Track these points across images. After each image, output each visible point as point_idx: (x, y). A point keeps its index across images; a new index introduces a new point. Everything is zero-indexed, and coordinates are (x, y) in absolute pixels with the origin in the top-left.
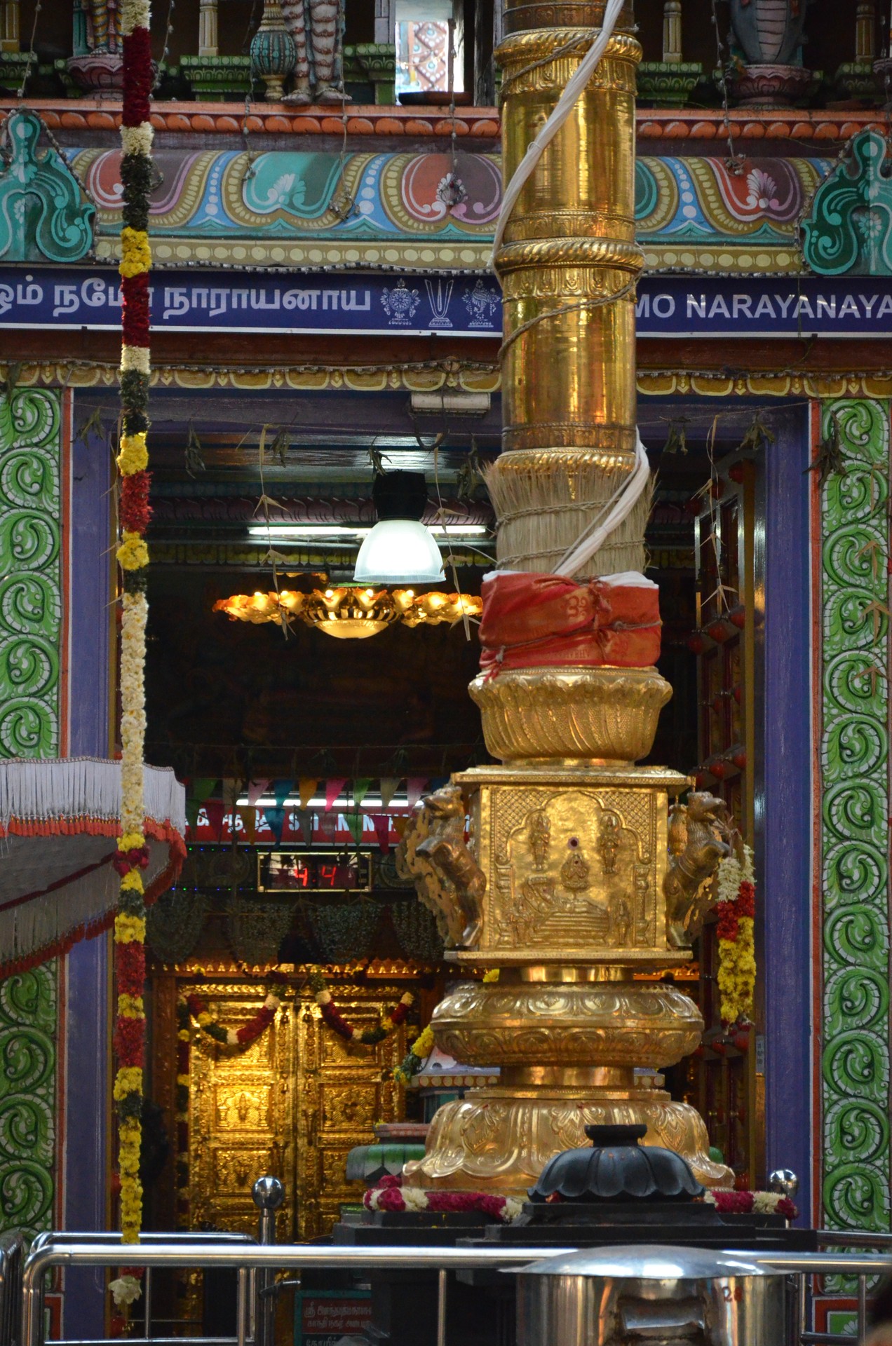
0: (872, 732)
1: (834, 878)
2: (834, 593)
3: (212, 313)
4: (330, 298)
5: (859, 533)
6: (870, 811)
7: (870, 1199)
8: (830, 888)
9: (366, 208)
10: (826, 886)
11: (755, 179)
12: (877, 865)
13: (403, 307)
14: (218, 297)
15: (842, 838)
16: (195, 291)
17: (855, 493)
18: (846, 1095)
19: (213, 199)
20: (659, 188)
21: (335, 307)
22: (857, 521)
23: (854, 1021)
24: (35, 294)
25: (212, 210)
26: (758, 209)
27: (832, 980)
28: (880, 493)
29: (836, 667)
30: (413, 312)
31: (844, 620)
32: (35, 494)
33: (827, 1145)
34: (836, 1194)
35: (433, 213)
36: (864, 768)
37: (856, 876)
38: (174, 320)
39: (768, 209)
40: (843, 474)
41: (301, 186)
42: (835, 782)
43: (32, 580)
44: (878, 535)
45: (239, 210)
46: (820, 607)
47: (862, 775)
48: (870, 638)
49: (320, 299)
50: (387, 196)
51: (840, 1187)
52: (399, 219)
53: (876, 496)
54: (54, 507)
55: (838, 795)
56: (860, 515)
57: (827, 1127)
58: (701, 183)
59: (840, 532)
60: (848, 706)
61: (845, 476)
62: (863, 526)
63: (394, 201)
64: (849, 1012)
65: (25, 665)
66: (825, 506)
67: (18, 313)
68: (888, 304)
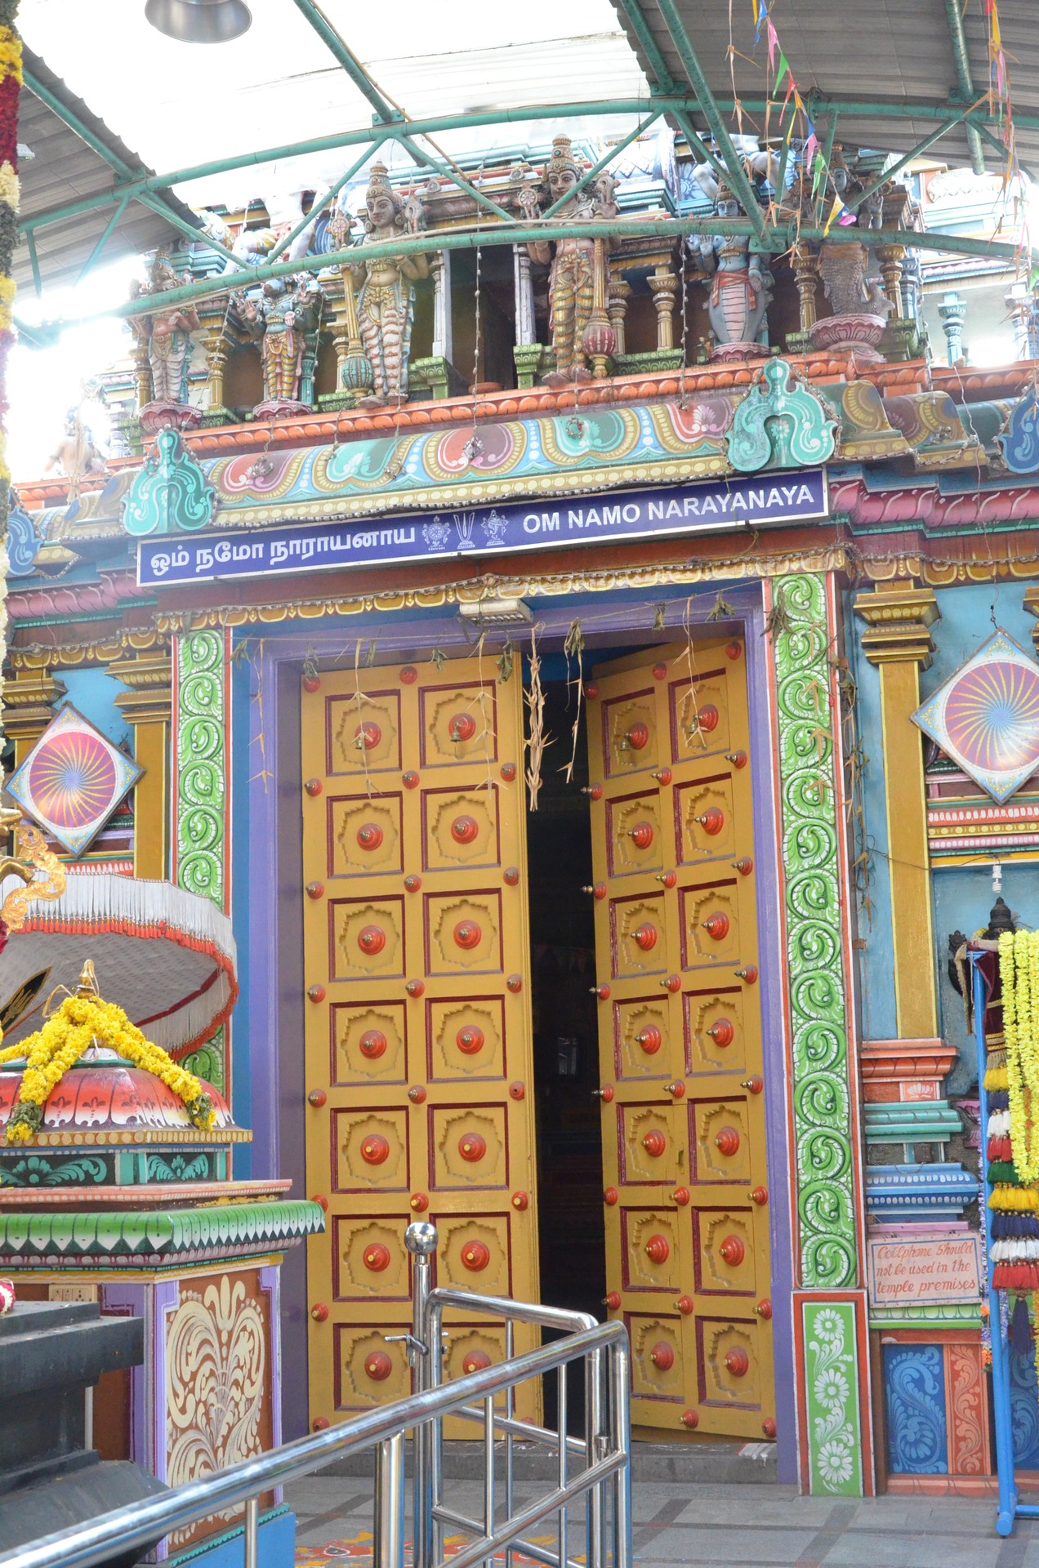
0: (823, 832)
1: (797, 951)
2: (787, 725)
3: (304, 557)
4: (386, 536)
5: (805, 677)
6: (824, 895)
7: (836, 1210)
8: (794, 959)
9: (411, 469)
10: (791, 957)
11: (699, 412)
12: (831, 937)
13: (439, 536)
14: (308, 544)
15: (803, 918)
16: (292, 543)
17: (801, 647)
18: (814, 1125)
19: (306, 477)
20: (626, 427)
21: (389, 542)
22: (803, 668)
23: (819, 1065)
24: (184, 558)
25: (304, 484)
26: (700, 432)
27: (799, 1032)
28: (820, 645)
29: (791, 783)
30: (445, 540)
31: (796, 746)
32: (207, 705)
33: (800, 1166)
34: (809, 1206)
35: (459, 466)
36: (817, 861)
37: (814, 948)
38: (278, 565)
39: (708, 432)
40: (791, 633)
41: (368, 460)
42: (795, 874)
43: (203, 766)
44: (820, 677)
45: (323, 482)
46: (777, 736)
47: (819, 866)
48: (817, 759)
49: (378, 537)
50: (427, 458)
51: (811, 1200)
52: (434, 473)
53: (817, 647)
54: (218, 712)
55: (798, 884)
56: (805, 663)
57: (800, 1152)
58: (657, 420)
59: (790, 678)
60: (802, 813)
61: (793, 633)
62: (808, 672)
63: (432, 461)
64: (814, 1058)
65: (199, 827)
66: (778, 659)
67: (173, 572)
68: (805, 492)
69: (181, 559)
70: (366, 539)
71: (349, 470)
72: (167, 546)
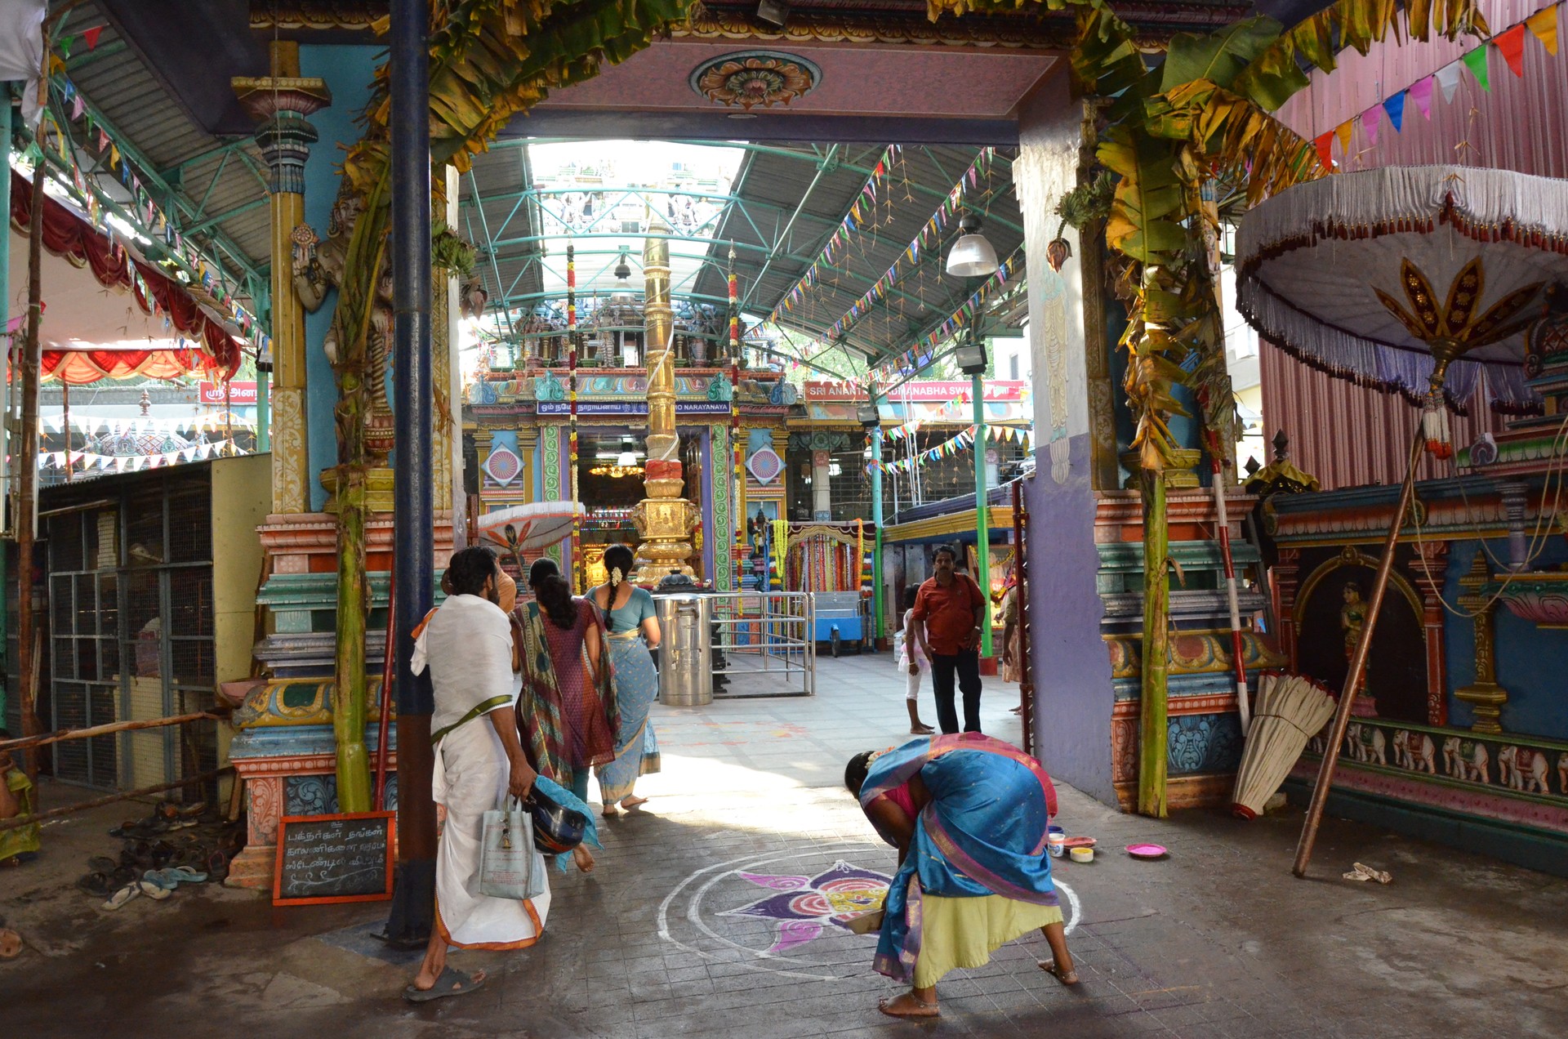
1: (717, 521)
2: (715, 465)
4: (612, 406)
5: (720, 453)
6: (724, 508)
9: (619, 389)
11: (698, 381)
13: (627, 408)
15: (718, 513)
16: (585, 406)
17: (719, 444)
19: (588, 386)
21: (613, 408)
22: (720, 450)
23: (722, 550)
25: (588, 389)
26: (698, 387)
27: (717, 542)
29: (716, 479)
30: (629, 409)
31: (717, 470)
33: (717, 574)
34: (719, 582)
35: (633, 389)
36: (723, 499)
37: (721, 521)
38: (581, 411)
39: (700, 387)
40: (716, 441)
41: (606, 384)
42: (717, 502)
44: (724, 453)
45: (594, 389)
46: (713, 467)
47: (723, 501)
48: (723, 473)
49: (610, 407)
50: (623, 386)
51: (719, 580)
52: (626, 390)
53: (724, 445)
54: (558, 448)
55: (717, 505)
57: (717, 570)
58: (687, 382)
59: (716, 452)
60: (718, 487)
63: (625, 387)
66: (713, 447)
67: (548, 411)
68: (725, 407)
69: (551, 407)
70: (606, 407)
71: (600, 387)
72: (547, 403)
